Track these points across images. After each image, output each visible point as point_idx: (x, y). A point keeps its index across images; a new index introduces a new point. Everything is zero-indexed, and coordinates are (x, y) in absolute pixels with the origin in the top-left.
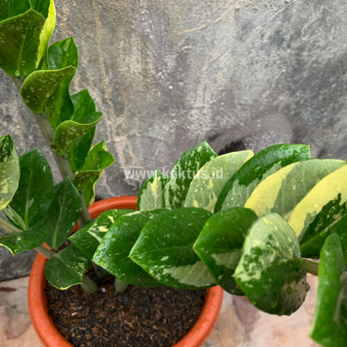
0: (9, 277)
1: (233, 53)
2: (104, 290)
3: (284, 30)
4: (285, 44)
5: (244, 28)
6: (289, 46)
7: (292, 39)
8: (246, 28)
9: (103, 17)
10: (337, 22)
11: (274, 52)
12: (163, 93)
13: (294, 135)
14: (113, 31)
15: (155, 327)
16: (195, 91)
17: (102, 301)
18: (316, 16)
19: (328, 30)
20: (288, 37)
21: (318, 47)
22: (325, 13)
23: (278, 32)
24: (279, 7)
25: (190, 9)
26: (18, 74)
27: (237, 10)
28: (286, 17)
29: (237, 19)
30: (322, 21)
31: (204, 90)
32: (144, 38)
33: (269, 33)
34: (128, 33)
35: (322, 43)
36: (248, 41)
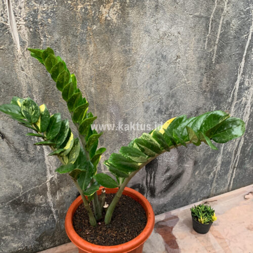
0: (40, 248)
1: (144, 117)
2: (100, 223)
3: (162, 108)
4: (163, 113)
5: (146, 108)
6: (165, 114)
7: (165, 111)
8: (147, 108)
9: (97, 108)
10: (181, 104)
11: (160, 116)
12: (119, 134)
13: (179, 153)
14: (100, 112)
15: (125, 235)
16: (131, 133)
17: (99, 227)
18: (172, 102)
19: (179, 107)
20: (164, 110)
21: (177, 113)
22: (175, 101)
23: (159, 109)
24: (158, 100)
25: (126, 103)
26: (78, 122)
27: (143, 102)
28: (161, 103)
29: (144, 105)
30: (175, 103)
31: (135, 133)
32: (111, 114)
33: (156, 109)
34: (106, 113)
35: (178, 112)
36: (149, 112)
